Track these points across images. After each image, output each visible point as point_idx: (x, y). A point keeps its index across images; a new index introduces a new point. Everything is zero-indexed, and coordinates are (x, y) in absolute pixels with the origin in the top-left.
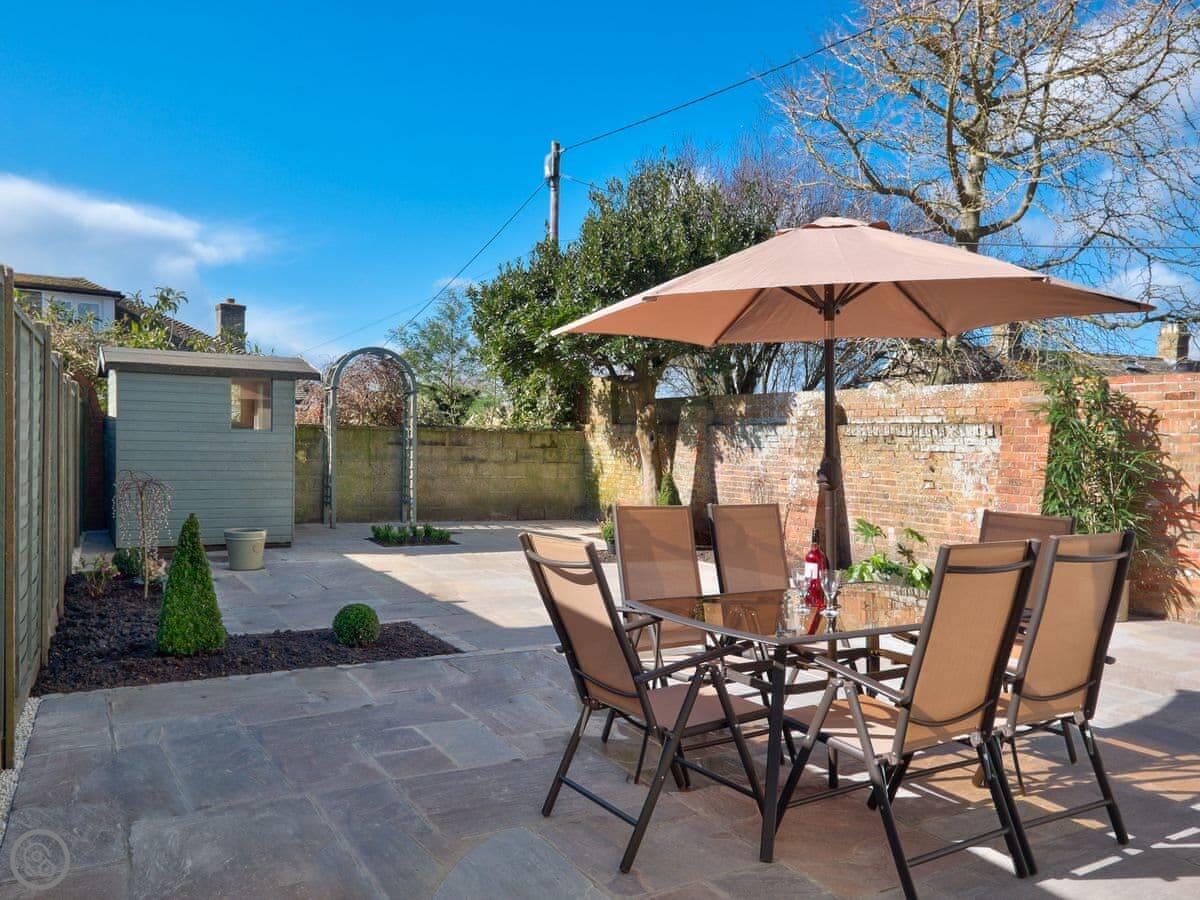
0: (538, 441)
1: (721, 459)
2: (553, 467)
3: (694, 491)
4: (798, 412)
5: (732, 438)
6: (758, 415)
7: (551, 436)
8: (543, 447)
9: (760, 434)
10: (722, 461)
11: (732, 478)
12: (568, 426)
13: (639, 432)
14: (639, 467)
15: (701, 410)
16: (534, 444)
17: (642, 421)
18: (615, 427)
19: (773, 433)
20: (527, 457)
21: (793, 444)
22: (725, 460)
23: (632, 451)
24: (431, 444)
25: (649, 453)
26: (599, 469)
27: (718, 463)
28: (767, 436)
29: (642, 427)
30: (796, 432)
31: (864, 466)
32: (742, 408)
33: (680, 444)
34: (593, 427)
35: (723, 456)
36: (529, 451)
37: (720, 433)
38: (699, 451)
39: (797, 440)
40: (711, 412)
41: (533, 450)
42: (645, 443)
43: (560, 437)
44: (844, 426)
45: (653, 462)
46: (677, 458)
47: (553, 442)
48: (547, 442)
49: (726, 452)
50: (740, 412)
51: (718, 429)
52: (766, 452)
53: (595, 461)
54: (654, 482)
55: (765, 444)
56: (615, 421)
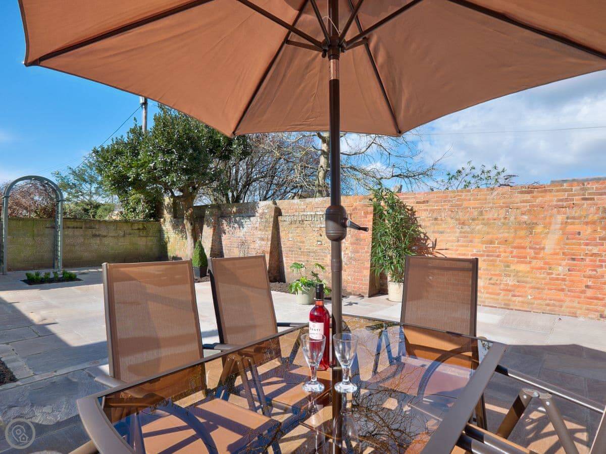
0: (136, 226)
1: (225, 233)
2: (144, 239)
3: (212, 248)
4: (260, 211)
5: (230, 223)
6: (241, 213)
7: (143, 224)
8: (139, 229)
9: (242, 221)
10: (225, 234)
11: (230, 242)
12: (152, 219)
13: (185, 221)
14: (186, 238)
15: (215, 211)
16: (134, 228)
17: (187, 216)
18: (175, 219)
19: (249, 220)
20: (130, 234)
21: (257, 225)
22: (227, 233)
23: (183, 231)
24: (74, 228)
25: (190, 231)
26: (167, 240)
27: (223, 235)
28: (246, 222)
29: (187, 219)
30: (259, 220)
31: (290, 235)
32: (234, 210)
33: (205, 227)
34: (165, 220)
35: (226, 231)
36: (130, 231)
37: (224, 221)
38: (214, 230)
39: (260, 223)
40: (219, 212)
41: (133, 231)
42: (188, 226)
43: (148, 225)
44: (281, 217)
45: (192, 235)
46: (203, 233)
47: (144, 227)
48: (141, 227)
49: (227, 230)
50: (234, 211)
51: (223, 219)
52: (245, 229)
53: (166, 236)
54: (193, 244)
55: (245, 226)
56: (175, 216)
